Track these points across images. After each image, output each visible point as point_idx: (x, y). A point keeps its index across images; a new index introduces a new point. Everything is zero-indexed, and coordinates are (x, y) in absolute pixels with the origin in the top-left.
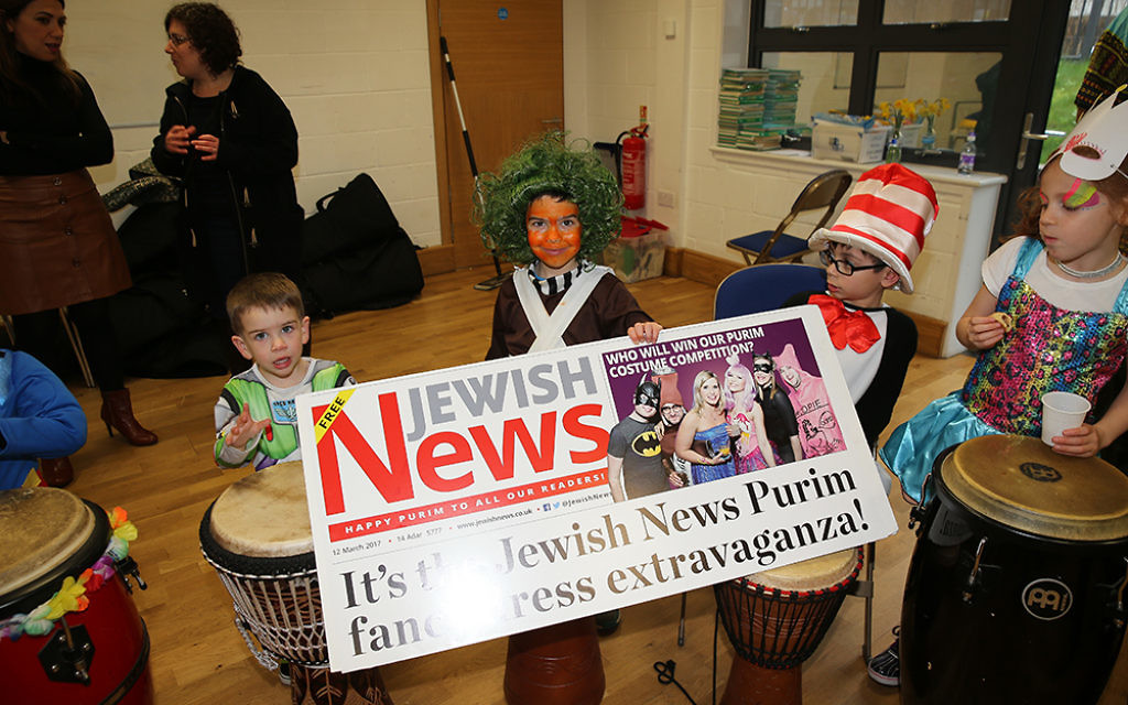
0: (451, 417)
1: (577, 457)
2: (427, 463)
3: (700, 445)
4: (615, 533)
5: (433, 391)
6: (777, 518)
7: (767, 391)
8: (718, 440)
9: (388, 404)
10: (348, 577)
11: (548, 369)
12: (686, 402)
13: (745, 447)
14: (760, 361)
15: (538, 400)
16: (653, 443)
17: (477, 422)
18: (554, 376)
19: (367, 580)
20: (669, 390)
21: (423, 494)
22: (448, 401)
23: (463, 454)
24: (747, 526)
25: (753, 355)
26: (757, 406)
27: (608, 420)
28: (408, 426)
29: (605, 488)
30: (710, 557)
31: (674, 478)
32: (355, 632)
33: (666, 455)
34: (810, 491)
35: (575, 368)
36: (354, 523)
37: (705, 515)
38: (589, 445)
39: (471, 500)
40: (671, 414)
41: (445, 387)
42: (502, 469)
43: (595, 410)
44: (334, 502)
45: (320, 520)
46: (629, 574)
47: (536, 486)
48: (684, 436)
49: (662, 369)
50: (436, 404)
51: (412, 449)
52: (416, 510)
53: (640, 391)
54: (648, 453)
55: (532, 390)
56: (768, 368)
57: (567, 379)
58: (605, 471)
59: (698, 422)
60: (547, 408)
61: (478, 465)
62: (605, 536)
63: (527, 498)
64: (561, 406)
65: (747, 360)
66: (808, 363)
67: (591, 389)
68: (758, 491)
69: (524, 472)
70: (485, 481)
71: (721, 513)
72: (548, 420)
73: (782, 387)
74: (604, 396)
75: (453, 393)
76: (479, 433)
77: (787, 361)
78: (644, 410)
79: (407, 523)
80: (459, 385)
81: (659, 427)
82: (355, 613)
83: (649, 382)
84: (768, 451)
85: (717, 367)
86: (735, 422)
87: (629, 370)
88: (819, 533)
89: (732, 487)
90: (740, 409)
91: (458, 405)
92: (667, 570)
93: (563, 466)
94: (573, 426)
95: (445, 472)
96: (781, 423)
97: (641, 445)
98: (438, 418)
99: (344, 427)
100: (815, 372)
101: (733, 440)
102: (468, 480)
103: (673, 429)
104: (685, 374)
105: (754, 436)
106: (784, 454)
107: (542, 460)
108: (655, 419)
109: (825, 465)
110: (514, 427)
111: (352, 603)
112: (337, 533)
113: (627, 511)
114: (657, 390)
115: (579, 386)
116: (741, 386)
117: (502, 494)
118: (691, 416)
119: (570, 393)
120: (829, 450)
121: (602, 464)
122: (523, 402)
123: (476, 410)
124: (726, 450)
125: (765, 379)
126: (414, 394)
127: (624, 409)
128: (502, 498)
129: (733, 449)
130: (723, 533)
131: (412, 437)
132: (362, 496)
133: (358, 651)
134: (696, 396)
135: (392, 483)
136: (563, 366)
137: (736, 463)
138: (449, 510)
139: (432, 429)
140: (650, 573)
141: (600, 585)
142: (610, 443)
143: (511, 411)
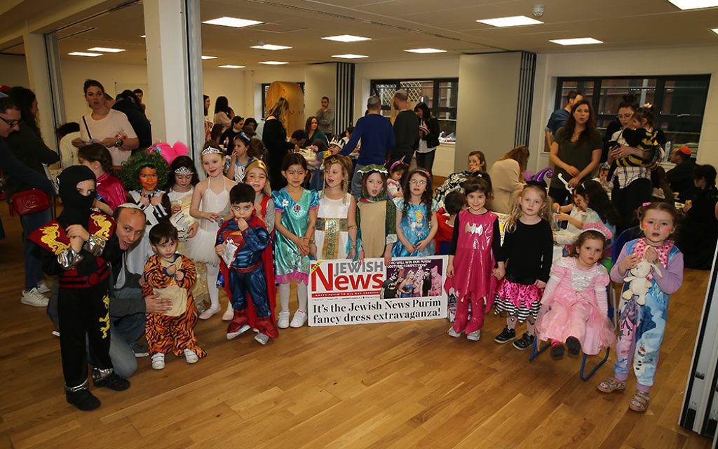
0: (345, 272)
1: (374, 287)
2: (337, 282)
3: (405, 288)
4: (379, 306)
5: (342, 264)
6: (418, 309)
7: (426, 277)
8: (410, 288)
9: (330, 266)
10: (315, 306)
11: (372, 263)
12: (405, 277)
13: (416, 291)
14: (427, 269)
15: (367, 271)
16: (393, 286)
17: (351, 274)
18: (373, 266)
19: (319, 307)
20: (401, 273)
21: (335, 290)
22: (345, 268)
23: (347, 282)
24: (410, 310)
25: (426, 267)
26: (422, 281)
27: (384, 279)
28: (334, 273)
29: (379, 295)
30: (399, 315)
31: (396, 296)
32: (315, 318)
33: (396, 290)
34: (428, 304)
35: (379, 264)
36: (318, 294)
37: (401, 305)
38: (378, 284)
39: (346, 293)
40: (400, 279)
41: (345, 264)
42: (355, 287)
43: (381, 276)
44: (314, 289)
45: (310, 292)
46: (380, 317)
47: (362, 292)
48: (402, 286)
49: (401, 267)
50: (343, 268)
51: (334, 279)
52: (333, 293)
53: (394, 272)
54: (391, 288)
55: (367, 268)
56: (429, 271)
57: (377, 266)
58: (380, 291)
59: (406, 283)
60: (370, 273)
61: (349, 285)
62: (376, 306)
63: (360, 295)
64: (373, 273)
65: (424, 269)
66: (440, 272)
67: (381, 270)
68: (416, 302)
69: (360, 288)
70: (351, 289)
71: (405, 306)
72: (369, 276)
73: (431, 277)
74: (384, 273)
75: (347, 266)
76: (352, 277)
77: (434, 270)
78: (394, 278)
79: (330, 296)
80: (349, 264)
81: (396, 283)
82: (315, 314)
83: (396, 271)
84: (421, 293)
85: (415, 269)
86: (415, 284)
87: (392, 267)
88: (427, 314)
89: (410, 300)
90: (418, 281)
91: (347, 270)
92: (388, 316)
93: (370, 288)
94: (375, 279)
95: (341, 285)
96: (427, 286)
97: (390, 286)
98: (342, 272)
99: (319, 270)
100: (441, 274)
101: (414, 289)
102: (346, 288)
103: (399, 283)
104: (407, 269)
105: (419, 288)
106: (425, 294)
107: (365, 286)
108: (395, 280)
109: (435, 298)
110: (360, 277)
111: (315, 312)
112: (314, 296)
113: (383, 302)
114: (398, 273)
115: (379, 269)
116: (421, 274)
117: (354, 293)
118: (405, 281)
119: (376, 271)
120: (437, 295)
121: (380, 289)
122: (364, 271)
123: (352, 272)
124: (411, 291)
125: (427, 274)
126: (337, 264)
127: (388, 276)
128: (354, 294)
129: (413, 291)
130: (403, 310)
131: (335, 276)
132: (321, 288)
133: (315, 322)
134: (408, 276)
135: (329, 287)
136: (376, 263)
137: (413, 295)
138: (341, 294)
139: (340, 274)
140: (384, 317)
141: (372, 317)
142: (383, 285)
143: (360, 273)
